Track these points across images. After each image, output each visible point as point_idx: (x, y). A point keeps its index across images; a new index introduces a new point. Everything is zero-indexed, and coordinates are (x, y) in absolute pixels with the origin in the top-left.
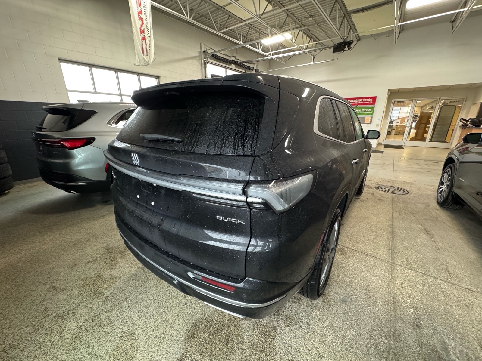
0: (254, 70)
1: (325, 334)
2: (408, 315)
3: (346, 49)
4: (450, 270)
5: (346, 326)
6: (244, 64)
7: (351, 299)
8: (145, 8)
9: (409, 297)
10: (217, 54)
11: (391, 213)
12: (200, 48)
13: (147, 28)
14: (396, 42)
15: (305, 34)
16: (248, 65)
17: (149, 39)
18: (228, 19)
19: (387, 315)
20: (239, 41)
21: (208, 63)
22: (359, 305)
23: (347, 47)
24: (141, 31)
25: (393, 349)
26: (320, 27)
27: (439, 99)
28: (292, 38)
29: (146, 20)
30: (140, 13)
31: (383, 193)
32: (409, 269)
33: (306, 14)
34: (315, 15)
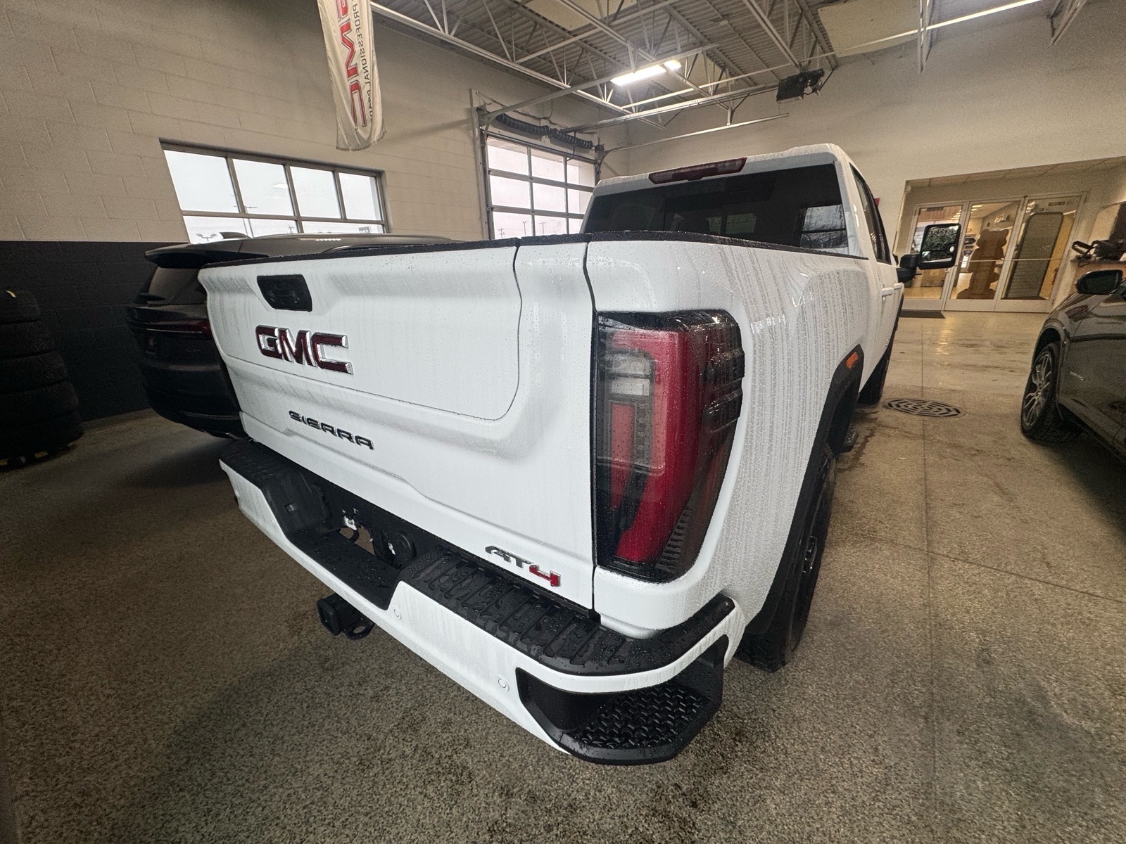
0: (593, 148)
1: (801, 683)
2: (966, 644)
3: (809, 89)
4: (1050, 559)
5: (842, 666)
6: (569, 134)
7: (849, 620)
8: (358, 18)
9: (968, 612)
10: (510, 114)
11: (923, 455)
12: (469, 101)
13: (364, 62)
14: (922, 69)
15: (710, 57)
16: (579, 136)
17: (367, 87)
18: (534, 30)
19: (924, 644)
20: (559, 80)
21: (488, 135)
22: (867, 630)
23: (810, 85)
24: (348, 71)
25: (939, 702)
26: (745, 41)
27: (1023, 199)
28: (683, 68)
29: (361, 44)
30: (346, 28)
31: (902, 415)
32: (964, 561)
33: (713, 11)
34: (733, 14)
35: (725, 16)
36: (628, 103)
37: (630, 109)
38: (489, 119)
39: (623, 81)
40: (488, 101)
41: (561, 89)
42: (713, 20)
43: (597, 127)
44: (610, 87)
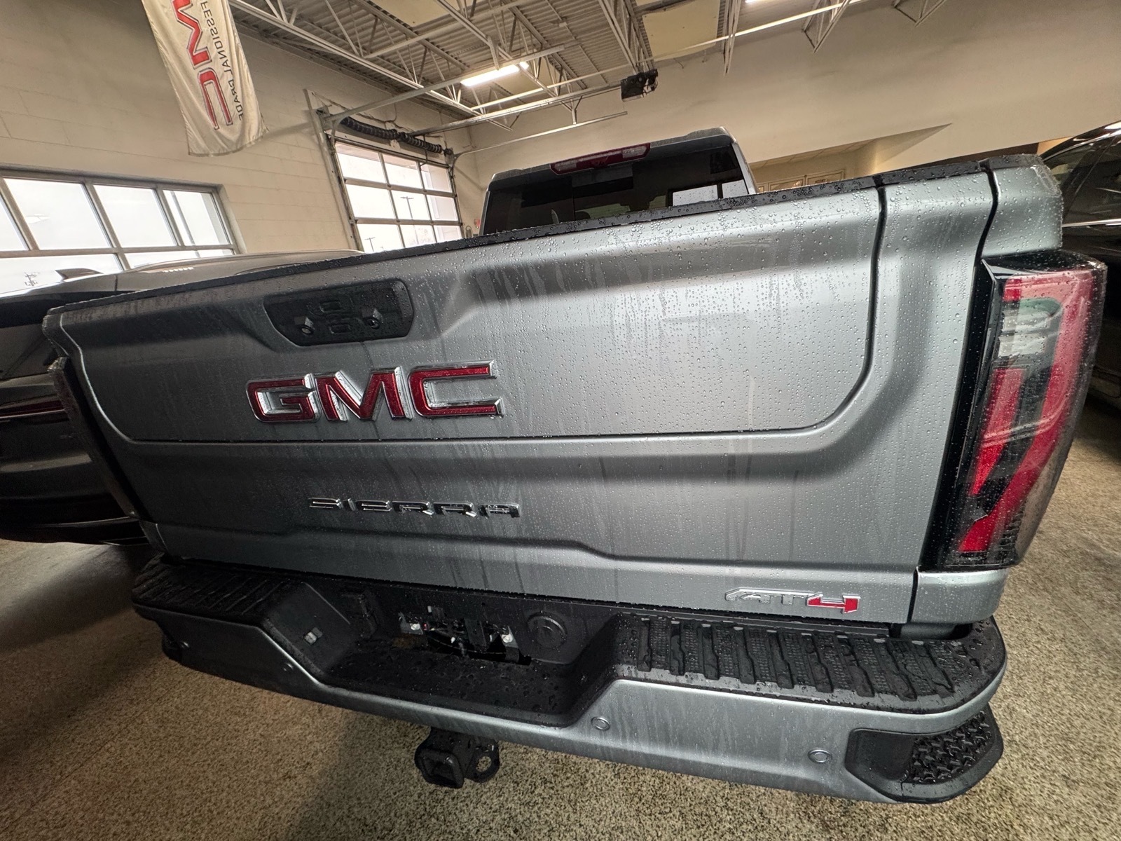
0: (443, 152)
3: (647, 89)
6: (418, 138)
10: (355, 117)
12: (306, 103)
14: (726, 72)
15: (551, 62)
16: (428, 140)
17: (229, 76)
20: (410, 79)
21: (336, 140)
23: (649, 85)
26: (580, 44)
29: (211, 23)
30: (183, 1)
33: (553, 13)
34: (571, 16)
35: (564, 18)
36: (476, 105)
37: (478, 110)
38: (334, 122)
39: (472, 82)
40: (328, 103)
41: (413, 89)
42: (553, 22)
43: (444, 130)
44: (459, 87)
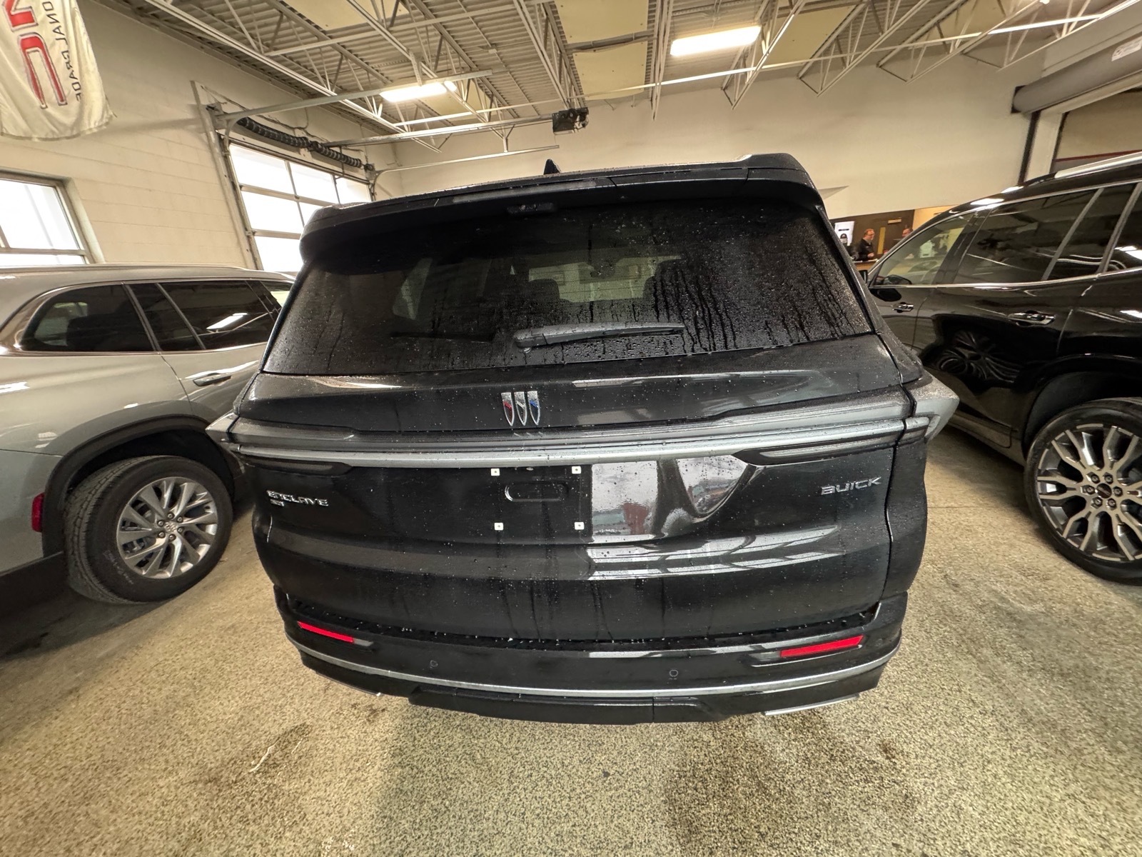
0: (362, 167)
3: (578, 125)
6: (334, 149)
10: (254, 118)
12: (194, 97)
13: (48, 6)
14: (654, 117)
15: (481, 87)
16: (345, 152)
17: (62, 46)
20: (322, 85)
21: (230, 142)
23: (579, 121)
24: (12, 16)
26: (511, 73)
28: (460, 92)
33: (482, 38)
34: (502, 43)
35: (494, 45)
36: (400, 121)
38: (228, 121)
39: (396, 95)
40: (222, 100)
42: (482, 47)
43: (366, 144)
44: (380, 100)
